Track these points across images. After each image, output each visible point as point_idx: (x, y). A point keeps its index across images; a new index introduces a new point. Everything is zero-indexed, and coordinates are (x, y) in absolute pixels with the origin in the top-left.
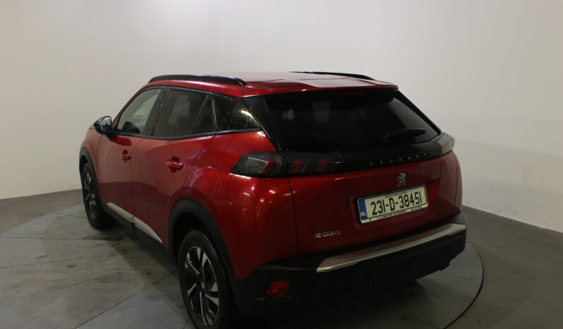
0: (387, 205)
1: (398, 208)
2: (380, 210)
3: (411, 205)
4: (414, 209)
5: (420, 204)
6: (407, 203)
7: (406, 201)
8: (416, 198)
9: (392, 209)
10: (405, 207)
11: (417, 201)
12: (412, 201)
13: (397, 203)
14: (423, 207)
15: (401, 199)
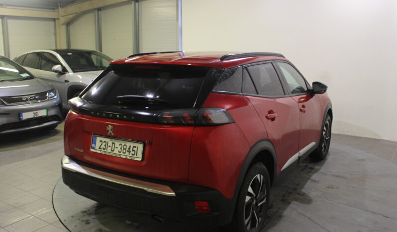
0: (110, 146)
1: (116, 151)
2: (104, 148)
3: (127, 154)
4: (128, 158)
5: (135, 156)
6: (124, 151)
7: (124, 149)
8: (133, 150)
9: (112, 151)
10: (122, 153)
11: (133, 153)
12: (129, 152)
13: (117, 148)
14: (136, 159)
15: (121, 146)
